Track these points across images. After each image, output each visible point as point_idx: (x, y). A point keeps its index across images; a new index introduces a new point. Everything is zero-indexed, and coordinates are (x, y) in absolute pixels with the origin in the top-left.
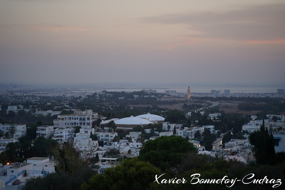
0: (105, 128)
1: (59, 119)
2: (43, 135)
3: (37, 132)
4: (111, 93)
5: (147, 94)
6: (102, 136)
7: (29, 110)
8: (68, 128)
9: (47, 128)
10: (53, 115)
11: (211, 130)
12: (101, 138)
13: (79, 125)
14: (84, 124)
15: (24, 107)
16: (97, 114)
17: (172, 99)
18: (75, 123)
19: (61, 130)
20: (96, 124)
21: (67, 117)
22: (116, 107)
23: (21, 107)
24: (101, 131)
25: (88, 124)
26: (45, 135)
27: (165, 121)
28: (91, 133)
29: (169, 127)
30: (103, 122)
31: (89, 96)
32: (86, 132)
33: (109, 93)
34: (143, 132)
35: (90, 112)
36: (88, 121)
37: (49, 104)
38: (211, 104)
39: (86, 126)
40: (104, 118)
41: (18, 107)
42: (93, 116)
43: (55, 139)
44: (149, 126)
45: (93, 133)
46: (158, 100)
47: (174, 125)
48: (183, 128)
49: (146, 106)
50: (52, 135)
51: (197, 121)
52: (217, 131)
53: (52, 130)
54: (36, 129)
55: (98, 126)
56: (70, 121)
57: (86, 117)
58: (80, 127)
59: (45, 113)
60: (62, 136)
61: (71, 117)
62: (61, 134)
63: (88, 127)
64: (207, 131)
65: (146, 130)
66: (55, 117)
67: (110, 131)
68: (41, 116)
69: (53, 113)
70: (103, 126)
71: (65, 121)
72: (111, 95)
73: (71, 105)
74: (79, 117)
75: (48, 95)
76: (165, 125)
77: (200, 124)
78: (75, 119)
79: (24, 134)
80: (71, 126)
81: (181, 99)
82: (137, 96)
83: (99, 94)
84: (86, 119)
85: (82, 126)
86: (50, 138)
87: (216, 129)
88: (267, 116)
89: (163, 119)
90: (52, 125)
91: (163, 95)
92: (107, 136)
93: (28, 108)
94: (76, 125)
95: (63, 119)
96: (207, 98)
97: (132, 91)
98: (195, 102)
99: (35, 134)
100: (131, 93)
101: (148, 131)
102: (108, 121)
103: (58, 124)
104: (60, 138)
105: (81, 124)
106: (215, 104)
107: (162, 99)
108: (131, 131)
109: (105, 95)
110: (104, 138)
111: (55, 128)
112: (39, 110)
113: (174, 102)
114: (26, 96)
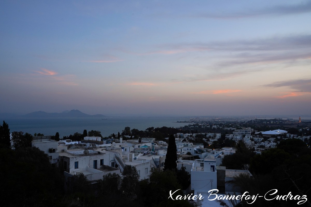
1: (235, 131)
2: (228, 138)
3: (226, 137)
4: (260, 120)
5: (278, 121)
6: (256, 139)
7: (221, 127)
8: (239, 135)
9: (230, 135)
10: (233, 130)
12: (255, 140)
15: (220, 126)
16: (253, 129)
17: (291, 123)
19: (236, 136)
20: (253, 134)
21: (239, 130)
22: (262, 126)
23: (218, 126)
24: (255, 137)
25: (249, 134)
27: (288, 133)
28: (251, 138)
29: (290, 136)
30: (256, 133)
31: (249, 121)
32: (248, 137)
33: (258, 120)
34: (277, 138)
35: (250, 128)
37: (230, 125)
40: (257, 131)
41: (217, 126)
42: (251, 130)
43: (234, 140)
44: (279, 135)
45: (252, 138)
46: (283, 123)
47: (293, 135)
48: (297, 136)
49: (278, 126)
50: (232, 138)
51: (305, 133)
53: (232, 136)
54: (225, 136)
55: (254, 134)
56: (240, 132)
57: (248, 131)
58: (245, 135)
59: (229, 129)
60: (237, 139)
61: (241, 130)
62: (236, 138)
65: (278, 137)
66: (234, 130)
67: (260, 137)
68: (227, 130)
69: (232, 129)
70: (256, 135)
71: (238, 132)
72: (259, 121)
73: (240, 125)
74: (245, 130)
75: (230, 121)
76: (288, 135)
77: (307, 135)
78: (243, 131)
79: (220, 137)
80: (241, 134)
81: (296, 123)
82: (273, 121)
83: (254, 121)
85: (246, 134)
86: (232, 139)
89: (287, 132)
90: (232, 134)
91: (286, 121)
92: (258, 139)
93: (221, 126)
94: (243, 134)
95: (237, 131)
97: (270, 119)
99: (225, 138)
100: (269, 120)
101: (279, 137)
102: (258, 133)
103: (235, 134)
104: (236, 140)
107: (286, 123)
108: (270, 137)
109: (256, 121)
110: (257, 140)
111: (233, 135)
112: (226, 127)
114: (220, 121)
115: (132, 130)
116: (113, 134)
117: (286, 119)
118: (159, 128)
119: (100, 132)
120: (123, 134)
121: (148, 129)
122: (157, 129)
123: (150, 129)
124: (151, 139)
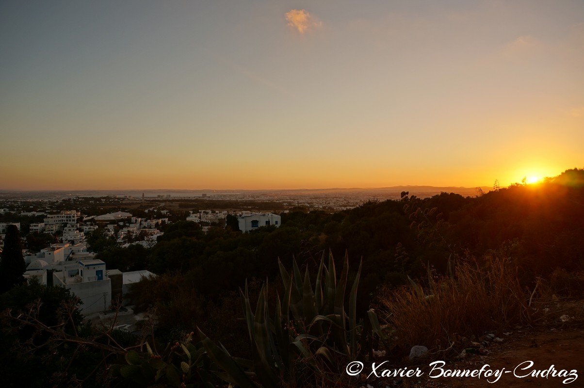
0: (87, 223)
1: (49, 217)
2: (36, 230)
3: (31, 228)
4: (83, 198)
5: (112, 199)
6: (86, 228)
7: (14, 212)
8: (57, 223)
9: (39, 225)
11: (166, 221)
12: (85, 230)
13: (66, 222)
14: (70, 220)
15: (10, 210)
16: (80, 213)
17: (131, 202)
18: (62, 220)
19: (51, 225)
21: (56, 216)
23: (7, 209)
24: (85, 225)
25: (74, 220)
26: (38, 230)
27: (132, 217)
28: (77, 226)
29: (136, 220)
30: (85, 219)
31: (64, 201)
33: (81, 198)
34: (118, 225)
35: (74, 211)
36: (74, 219)
37: (31, 207)
38: (160, 205)
39: (71, 222)
40: (86, 215)
41: (4, 210)
42: (77, 214)
43: (46, 232)
44: (122, 220)
45: (79, 227)
46: (121, 202)
47: (140, 219)
48: (146, 221)
49: (113, 207)
50: (44, 230)
51: (155, 216)
52: (169, 222)
53: (43, 226)
54: (29, 226)
55: (81, 221)
56: (58, 219)
57: (71, 215)
60: (52, 230)
61: (59, 216)
63: (74, 222)
64: (163, 222)
66: (42, 216)
67: (91, 225)
68: (28, 216)
70: (86, 221)
71: (54, 219)
74: (66, 216)
76: (133, 219)
77: (158, 218)
78: (62, 217)
80: (59, 222)
81: (138, 202)
82: (104, 200)
83: (73, 199)
84: (72, 217)
85: (68, 222)
86: (42, 232)
87: (169, 220)
88: (200, 211)
89: (131, 215)
90: (43, 222)
91: (123, 199)
92: (90, 228)
93: (13, 210)
94: (64, 222)
95: (52, 218)
96: (156, 201)
97: (99, 196)
98: (149, 203)
99: (29, 229)
100: (99, 198)
101: (121, 224)
102: (90, 218)
103: (48, 222)
104: (51, 232)
105: (67, 220)
106: (162, 204)
107: (124, 202)
108: (108, 224)
109: (78, 199)
110: (87, 230)
111: (45, 225)
112: (23, 212)
113: (133, 204)
117: (123, 196)
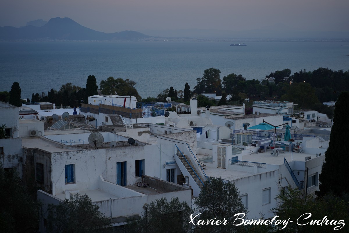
115: (225, 79)
116: (172, 88)
118: (307, 71)
119: (133, 83)
120: (200, 89)
121: (272, 75)
122: (300, 77)
123: (279, 76)
124: (282, 104)
